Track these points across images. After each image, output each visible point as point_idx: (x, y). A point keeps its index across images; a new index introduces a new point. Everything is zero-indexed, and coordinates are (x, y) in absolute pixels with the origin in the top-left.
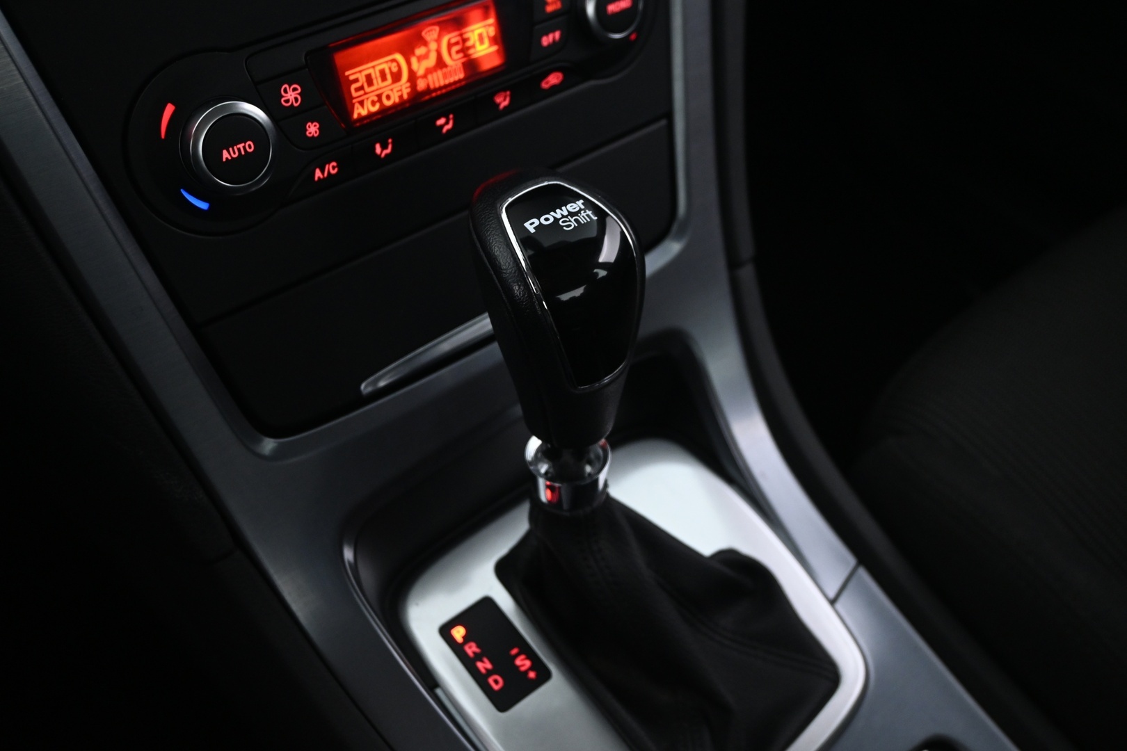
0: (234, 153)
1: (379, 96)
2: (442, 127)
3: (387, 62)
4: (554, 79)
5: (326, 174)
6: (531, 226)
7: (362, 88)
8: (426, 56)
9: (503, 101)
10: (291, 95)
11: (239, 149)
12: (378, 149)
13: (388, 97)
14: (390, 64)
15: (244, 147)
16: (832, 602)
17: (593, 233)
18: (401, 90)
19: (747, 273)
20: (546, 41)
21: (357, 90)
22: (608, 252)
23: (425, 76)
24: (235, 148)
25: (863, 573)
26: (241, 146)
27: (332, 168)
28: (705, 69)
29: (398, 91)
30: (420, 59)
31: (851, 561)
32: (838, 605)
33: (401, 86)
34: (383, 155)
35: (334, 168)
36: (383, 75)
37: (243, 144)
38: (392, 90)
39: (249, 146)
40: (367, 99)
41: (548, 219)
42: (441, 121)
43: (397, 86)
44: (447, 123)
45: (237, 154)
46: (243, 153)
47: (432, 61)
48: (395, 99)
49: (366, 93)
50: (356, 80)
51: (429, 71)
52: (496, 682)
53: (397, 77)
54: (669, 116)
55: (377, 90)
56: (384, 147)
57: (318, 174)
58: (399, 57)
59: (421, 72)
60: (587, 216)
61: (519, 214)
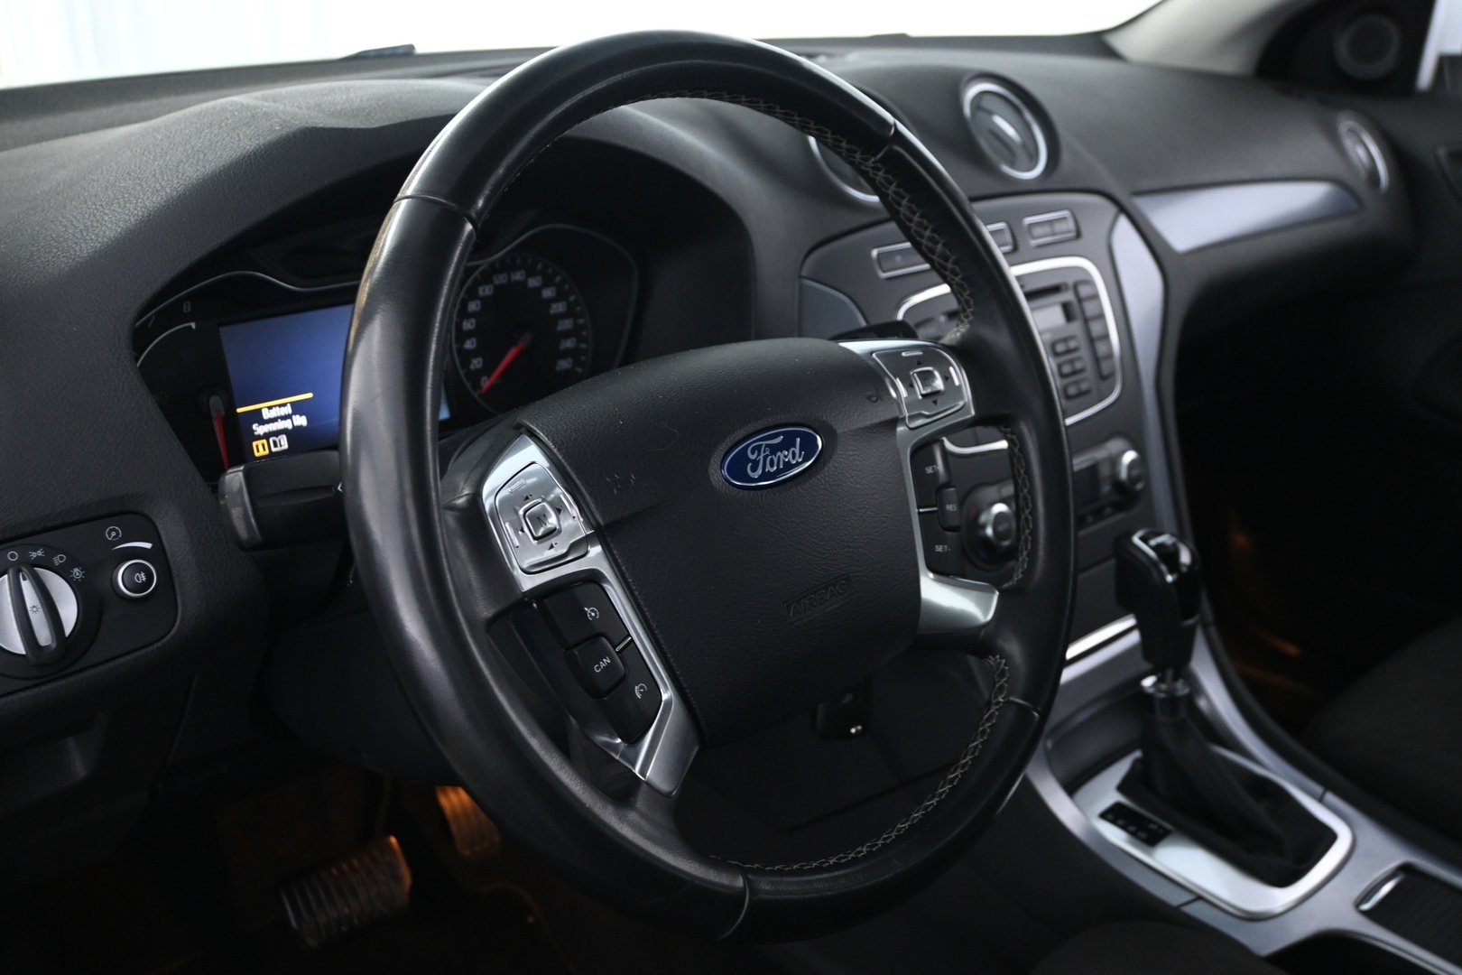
6: (1151, 543)
16: (1321, 803)
17: (1174, 550)
20: (1105, 490)
22: (1186, 558)
25: (1329, 793)
39: (1007, 524)
41: (1156, 540)
52: (1141, 836)
60: (1171, 541)
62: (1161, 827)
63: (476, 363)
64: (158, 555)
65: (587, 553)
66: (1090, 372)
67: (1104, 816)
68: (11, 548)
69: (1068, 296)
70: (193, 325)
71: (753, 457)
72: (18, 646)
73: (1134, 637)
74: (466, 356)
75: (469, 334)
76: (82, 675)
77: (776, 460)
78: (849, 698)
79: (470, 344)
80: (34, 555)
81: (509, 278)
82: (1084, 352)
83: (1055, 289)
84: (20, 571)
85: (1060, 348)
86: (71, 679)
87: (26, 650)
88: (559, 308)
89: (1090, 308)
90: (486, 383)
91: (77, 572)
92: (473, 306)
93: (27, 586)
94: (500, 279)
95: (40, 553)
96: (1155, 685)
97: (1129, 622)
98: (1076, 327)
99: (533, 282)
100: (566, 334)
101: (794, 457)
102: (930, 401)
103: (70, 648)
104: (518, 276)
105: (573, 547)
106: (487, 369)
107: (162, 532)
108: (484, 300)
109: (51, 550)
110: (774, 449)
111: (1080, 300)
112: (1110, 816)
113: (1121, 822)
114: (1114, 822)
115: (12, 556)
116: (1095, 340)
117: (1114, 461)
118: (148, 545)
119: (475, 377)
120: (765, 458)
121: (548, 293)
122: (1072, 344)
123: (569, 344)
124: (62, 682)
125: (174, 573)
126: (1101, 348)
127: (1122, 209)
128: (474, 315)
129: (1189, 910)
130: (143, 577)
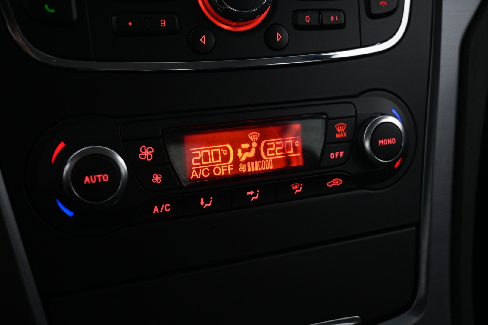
0: (93, 180)
1: (211, 169)
2: (251, 196)
3: (220, 148)
4: (336, 182)
5: (161, 211)
7: (200, 161)
8: (249, 150)
9: (297, 189)
10: (146, 153)
11: (97, 178)
12: (202, 203)
13: (217, 171)
14: (222, 150)
15: (101, 178)
18: (227, 168)
20: (333, 156)
21: (196, 161)
23: (245, 162)
24: (95, 177)
26: (99, 176)
27: (166, 208)
29: (224, 168)
30: (244, 151)
33: (227, 165)
34: (205, 207)
35: (168, 208)
36: (216, 156)
37: (101, 175)
38: (220, 166)
39: (106, 178)
40: (202, 169)
42: (251, 193)
43: (224, 165)
44: (254, 195)
45: (95, 181)
46: (100, 181)
47: (251, 154)
48: (222, 171)
49: (202, 165)
50: (197, 155)
51: (248, 160)
53: (225, 159)
55: (211, 164)
56: (206, 202)
57: (156, 209)
58: (229, 147)
59: (243, 159)
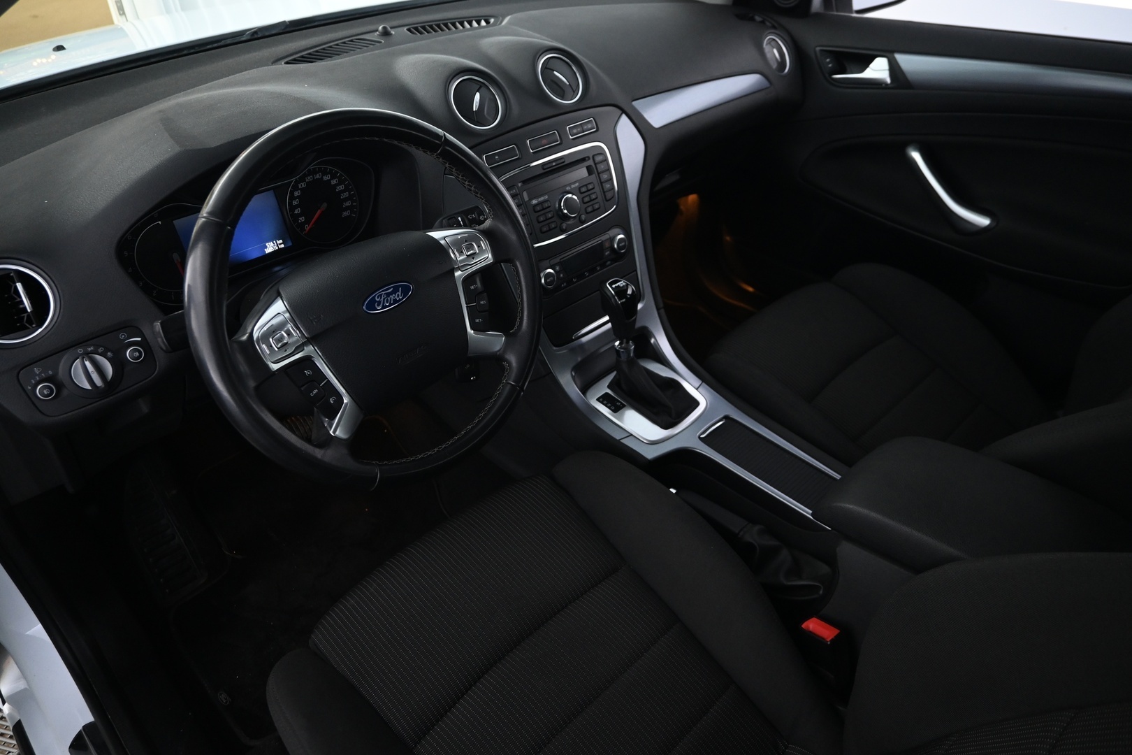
6: (614, 286)
9: (598, 268)
10: (557, 268)
16: (697, 389)
17: (626, 288)
19: (662, 311)
20: (607, 254)
22: (629, 292)
25: (704, 384)
28: (642, 252)
31: (701, 382)
32: (699, 389)
39: (552, 278)
41: (617, 285)
52: (613, 408)
54: (636, 270)
60: (624, 284)
61: (611, 284)
62: (622, 403)
63: (302, 219)
64: (144, 344)
65: (304, 349)
66: (600, 199)
67: (598, 400)
68: (79, 348)
69: (590, 162)
70: (160, 222)
71: (378, 300)
72: (88, 387)
73: (609, 325)
74: (296, 217)
75: (296, 207)
76: (119, 394)
77: (389, 299)
78: (468, 366)
79: (297, 211)
80: (89, 349)
81: (314, 177)
82: (597, 190)
83: (583, 160)
84: (83, 358)
85: (584, 189)
86: (114, 396)
87: (91, 387)
88: (341, 187)
89: (601, 167)
90: (307, 228)
91: (109, 354)
92: (297, 194)
93: (88, 364)
94: (309, 179)
95: (92, 348)
96: (620, 344)
97: (607, 318)
98: (594, 177)
99: (326, 178)
100: (346, 200)
101: (398, 297)
102: (471, 258)
103: (110, 385)
104: (318, 176)
105: (296, 348)
106: (307, 222)
107: (145, 333)
108: (302, 190)
109: (97, 346)
110: (388, 295)
111: (595, 164)
112: (601, 400)
113: (605, 402)
114: (602, 403)
115: (80, 351)
116: (605, 182)
117: (612, 239)
118: (139, 339)
119: (302, 226)
120: (384, 299)
121: (334, 182)
122: (590, 187)
123: (348, 204)
124: (111, 398)
125: (153, 349)
126: (607, 186)
127: (624, 112)
128: (298, 197)
129: (625, 441)
130: (137, 354)
